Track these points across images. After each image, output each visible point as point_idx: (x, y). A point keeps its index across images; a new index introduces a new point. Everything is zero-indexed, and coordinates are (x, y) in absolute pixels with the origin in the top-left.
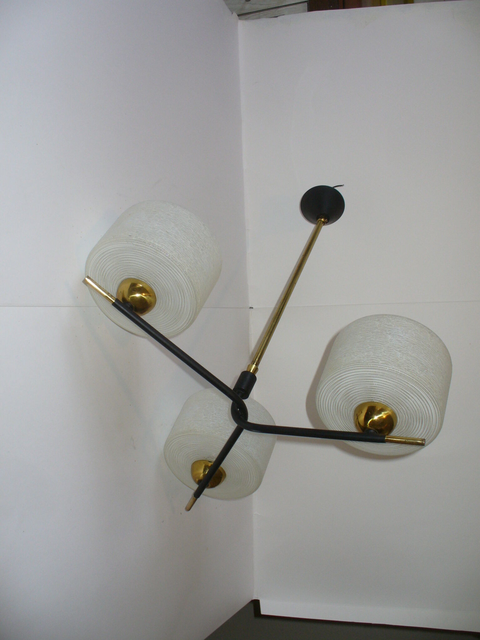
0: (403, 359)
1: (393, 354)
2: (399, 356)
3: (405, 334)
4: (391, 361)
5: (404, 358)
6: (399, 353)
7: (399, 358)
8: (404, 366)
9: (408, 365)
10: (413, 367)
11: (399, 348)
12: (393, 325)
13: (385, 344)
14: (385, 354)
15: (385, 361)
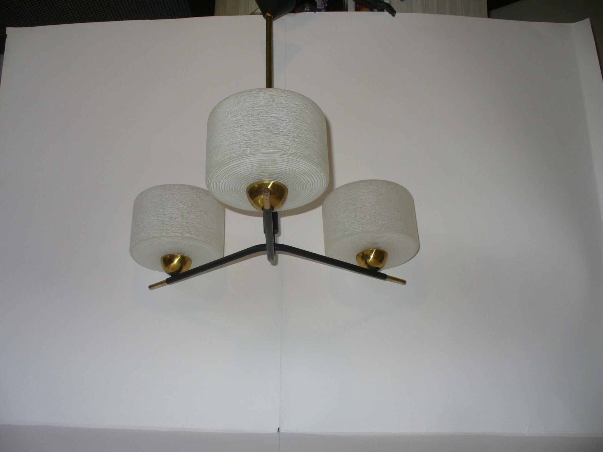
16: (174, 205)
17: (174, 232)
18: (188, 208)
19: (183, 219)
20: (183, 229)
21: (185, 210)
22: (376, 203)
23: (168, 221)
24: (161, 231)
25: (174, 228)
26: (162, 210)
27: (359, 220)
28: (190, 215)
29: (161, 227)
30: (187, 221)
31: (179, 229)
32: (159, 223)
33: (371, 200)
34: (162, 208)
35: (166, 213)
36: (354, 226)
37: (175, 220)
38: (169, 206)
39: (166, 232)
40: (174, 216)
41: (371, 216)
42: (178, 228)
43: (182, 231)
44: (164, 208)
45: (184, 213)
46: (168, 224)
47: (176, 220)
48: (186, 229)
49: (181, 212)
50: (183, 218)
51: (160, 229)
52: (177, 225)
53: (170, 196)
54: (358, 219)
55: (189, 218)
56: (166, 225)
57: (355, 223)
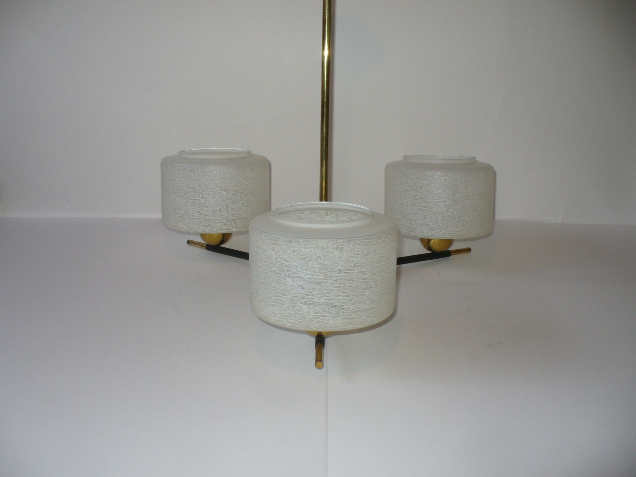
0: (311, 314)
1: (298, 310)
2: (305, 311)
3: (306, 272)
4: (299, 322)
5: (311, 312)
6: (305, 307)
7: (306, 314)
8: (314, 324)
9: (318, 320)
10: (325, 318)
11: (303, 298)
12: (290, 260)
13: (286, 294)
14: (290, 312)
15: (292, 323)
16: (217, 195)
17: (219, 229)
18: (233, 196)
19: (228, 212)
20: (229, 224)
21: (230, 199)
22: (451, 204)
23: (210, 215)
24: (204, 227)
25: (218, 224)
26: (202, 200)
27: (429, 223)
28: (236, 205)
29: (203, 222)
30: (232, 213)
31: (225, 225)
32: (201, 216)
33: (445, 199)
34: (202, 198)
35: (208, 204)
36: (422, 229)
37: (219, 213)
38: (211, 195)
39: (209, 229)
40: (218, 209)
41: (443, 221)
42: (223, 224)
43: (228, 227)
44: (205, 197)
45: (229, 203)
46: (211, 220)
47: (221, 214)
48: (232, 223)
49: (226, 203)
50: (228, 210)
51: (202, 224)
52: (222, 220)
53: (211, 183)
54: (428, 221)
55: (234, 209)
56: (209, 220)
57: (424, 225)
